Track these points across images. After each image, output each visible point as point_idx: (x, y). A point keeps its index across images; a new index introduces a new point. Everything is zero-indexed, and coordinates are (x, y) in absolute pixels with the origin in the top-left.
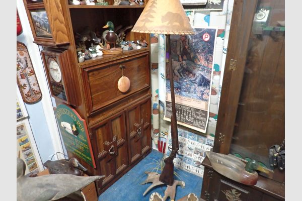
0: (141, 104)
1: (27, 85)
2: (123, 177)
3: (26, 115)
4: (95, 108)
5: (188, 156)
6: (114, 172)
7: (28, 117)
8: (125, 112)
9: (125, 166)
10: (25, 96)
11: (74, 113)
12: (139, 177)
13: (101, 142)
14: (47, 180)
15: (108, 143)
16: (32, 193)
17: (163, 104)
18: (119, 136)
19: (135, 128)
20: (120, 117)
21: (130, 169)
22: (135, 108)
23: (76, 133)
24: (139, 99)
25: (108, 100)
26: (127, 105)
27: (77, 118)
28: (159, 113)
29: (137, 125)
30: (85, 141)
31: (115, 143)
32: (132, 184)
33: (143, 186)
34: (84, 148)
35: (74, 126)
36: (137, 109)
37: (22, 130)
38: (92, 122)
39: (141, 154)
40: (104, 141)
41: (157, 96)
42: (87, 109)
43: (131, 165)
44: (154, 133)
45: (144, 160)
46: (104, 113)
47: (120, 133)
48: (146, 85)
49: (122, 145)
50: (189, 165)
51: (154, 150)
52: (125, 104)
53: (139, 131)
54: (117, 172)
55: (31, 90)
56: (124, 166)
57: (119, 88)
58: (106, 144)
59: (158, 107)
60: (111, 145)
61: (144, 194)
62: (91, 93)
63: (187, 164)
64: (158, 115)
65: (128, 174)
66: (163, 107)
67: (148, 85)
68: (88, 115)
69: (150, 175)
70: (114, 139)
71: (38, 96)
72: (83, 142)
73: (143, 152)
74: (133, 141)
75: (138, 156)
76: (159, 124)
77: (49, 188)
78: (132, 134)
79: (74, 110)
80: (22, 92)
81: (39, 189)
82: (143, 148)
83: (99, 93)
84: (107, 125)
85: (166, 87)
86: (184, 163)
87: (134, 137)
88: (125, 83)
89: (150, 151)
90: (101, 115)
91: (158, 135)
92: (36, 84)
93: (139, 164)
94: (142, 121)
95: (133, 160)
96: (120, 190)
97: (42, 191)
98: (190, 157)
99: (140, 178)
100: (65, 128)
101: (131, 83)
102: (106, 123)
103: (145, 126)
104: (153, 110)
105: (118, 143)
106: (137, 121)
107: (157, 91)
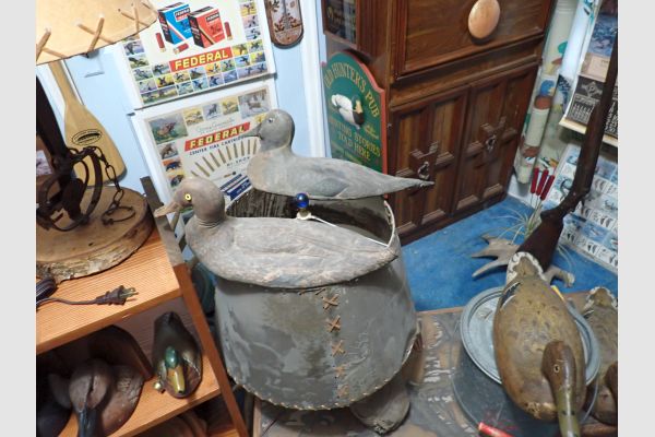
0: (511, 79)
1: (280, 5)
2: (433, 235)
3: (271, 70)
4: (408, 67)
5: (599, 223)
6: (417, 219)
7: (275, 76)
8: (470, 90)
9: (442, 213)
10: (275, 28)
11: (362, 74)
12: (467, 242)
13: (407, 147)
14: (328, 164)
15: (418, 154)
16: (303, 178)
17: (569, 87)
18: (444, 146)
19: (482, 135)
20: (455, 99)
21: (450, 223)
22: (494, 85)
23: (360, 119)
24: (510, 64)
25: (441, 53)
26: (477, 74)
27: (369, 86)
28: (551, 107)
29: (488, 128)
30: (377, 137)
31: (432, 158)
32: (450, 251)
33: (474, 261)
34: (371, 154)
35: (358, 103)
36: (498, 88)
37: (263, 99)
38: (396, 100)
39: (480, 196)
40: (412, 149)
41: (559, 62)
42: (392, 67)
43: (454, 215)
44: (525, 155)
45: (485, 213)
46: (425, 84)
47: (448, 138)
48: (537, 29)
49: (446, 166)
50: (595, 243)
51: (511, 198)
52: (473, 72)
53: (490, 144)
54: (424, 221)
55: (286, 15)
56: (440, 213)
57: (470, 24)
58: (415, 155)
59: (552, 90)
60: (423, 160)
61: (475, 274)
62: (408, 29)
63: (589, 240)
64: (546, 112)
65: (445, 231)
66: (566, 94)
67: (540, 30)
68: (392, 80)
69: (493, 243)
70: (432, 149)
71: (297, 32)
72: (372, 140)
73: (486, 194)
74: (471, 164)
75: (473, 199)
76: (543, 138)
77: (333, 177)
78: (473, 147)
79: (363, 66)
80: (269, 18)
81: (315, 174)
82: (488, 185)
83: (424, 32)
84: (424, 112)
85: (594, 35)
86: (583, 237)
87: (475, 156)
88: (488, 15)
89: (501, 196)
90: (417, 87)
91: (532, 161)
92: (296, 4)
93: (472, 218)
94: (502, 122)
95: (461, 205)
96: (424, 258)
97: (320, 178)
98: (604, 225)
99: (470, 245)
100: (339, 107)
101: (501, 18)
102: (425, 108)
103: (505, 135)
104: (537, 98)
105: (439, 160)
106: (491, 118)
107: (563, 48)
